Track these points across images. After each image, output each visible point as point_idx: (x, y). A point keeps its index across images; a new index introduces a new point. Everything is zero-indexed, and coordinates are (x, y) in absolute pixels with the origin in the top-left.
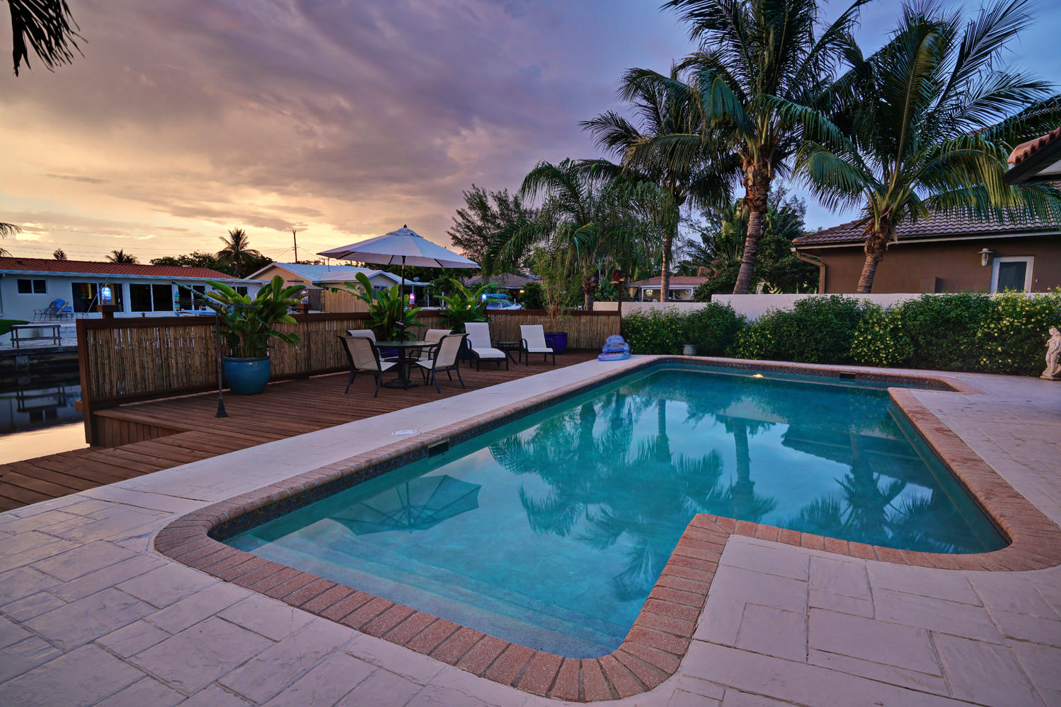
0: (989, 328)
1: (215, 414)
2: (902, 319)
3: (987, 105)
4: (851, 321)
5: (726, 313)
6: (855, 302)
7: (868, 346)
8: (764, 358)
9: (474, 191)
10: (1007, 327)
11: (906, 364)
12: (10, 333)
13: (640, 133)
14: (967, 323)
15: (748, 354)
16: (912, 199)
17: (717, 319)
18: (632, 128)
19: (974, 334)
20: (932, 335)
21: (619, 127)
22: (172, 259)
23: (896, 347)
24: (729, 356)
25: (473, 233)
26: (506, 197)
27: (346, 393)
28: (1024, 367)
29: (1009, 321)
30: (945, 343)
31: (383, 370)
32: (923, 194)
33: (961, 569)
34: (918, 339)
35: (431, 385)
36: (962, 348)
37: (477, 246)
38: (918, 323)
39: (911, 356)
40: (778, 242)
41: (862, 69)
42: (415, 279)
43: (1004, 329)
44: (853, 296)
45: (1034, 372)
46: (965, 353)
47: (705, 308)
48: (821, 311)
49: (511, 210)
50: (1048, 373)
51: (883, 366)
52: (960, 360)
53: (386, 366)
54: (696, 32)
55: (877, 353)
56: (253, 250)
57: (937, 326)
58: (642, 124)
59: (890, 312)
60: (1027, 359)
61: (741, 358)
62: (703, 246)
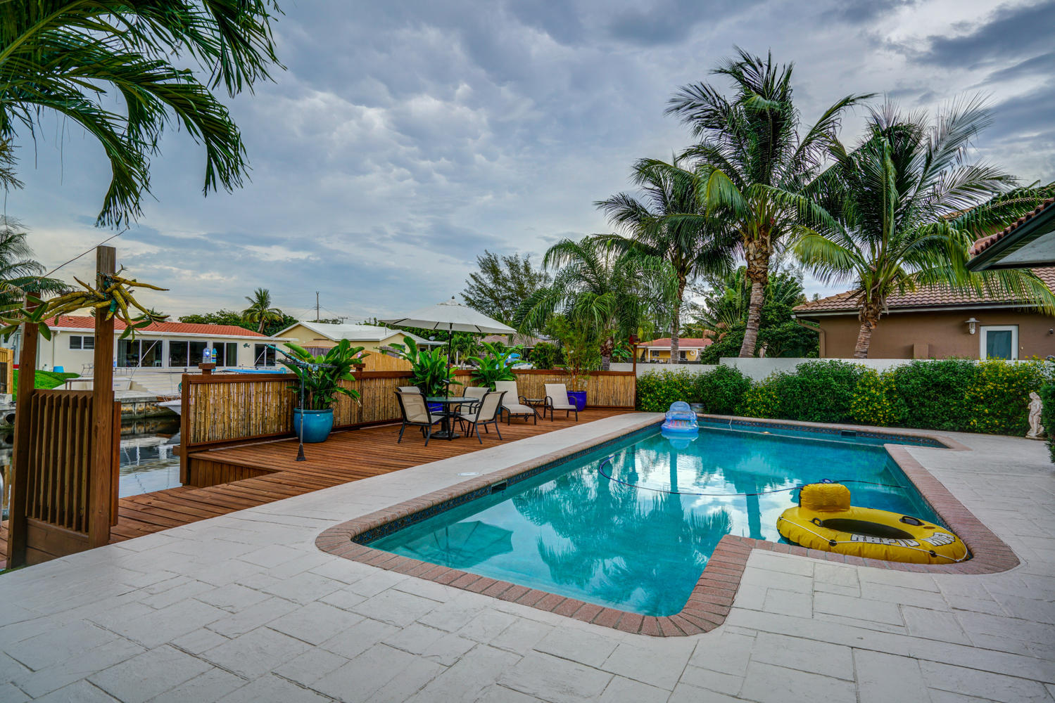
0: (975, 391)
1: (296, 458)
2: (896, 383)
3: (960, 194)
4: (849, 383)
5: (734, 374)
6: (852, 367)
7: (867, 407)
8: (770, 416)
9: (487, 257)
10: (992, 390)
11: (903, 423)
12: (65, 385)
13: (649, 211)
14: (955, 387)
15: (755, 413)
16: (899, 274)
17: (726, 381)
18: (641, 206)
19: (962, 397)
20: (924, 397)
21: (631, 206)
22: (199, 316)
23: (892, 408)
24: (738, 414)
25: (486, 295)
26: (516, 261)
27: (399, 442)
28: (1012, 427)
29: (992, 386)
30: (937, 404)
31: (432, 422)
32: (908, 270)
33: (929, 572)
34: (911, 401)
35: (471, 436)
36: (952, 409)
37: (489, 307)
38: (910, 386)
39: (906, 416)
40: (779, 308)
41: (846, 164)
42: (431, 338)
43: (989, 392)
44: (850, 361)
45: (1020, 433)
46: (956, 414)
47: (714, 370)
48: (821, 373)
49: (521, 274)
50: (1032, 434)
51: (881, 426)
52: (952, 420)
53: (435, 419)
54: (698, 130)
55: (875, 413)
56: (277, 309)
57: (928, 389)
58: (651, 205)
59: (884, 375)
60: (1012, 420)
61: (749, 416)
62: (707, 310)
